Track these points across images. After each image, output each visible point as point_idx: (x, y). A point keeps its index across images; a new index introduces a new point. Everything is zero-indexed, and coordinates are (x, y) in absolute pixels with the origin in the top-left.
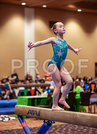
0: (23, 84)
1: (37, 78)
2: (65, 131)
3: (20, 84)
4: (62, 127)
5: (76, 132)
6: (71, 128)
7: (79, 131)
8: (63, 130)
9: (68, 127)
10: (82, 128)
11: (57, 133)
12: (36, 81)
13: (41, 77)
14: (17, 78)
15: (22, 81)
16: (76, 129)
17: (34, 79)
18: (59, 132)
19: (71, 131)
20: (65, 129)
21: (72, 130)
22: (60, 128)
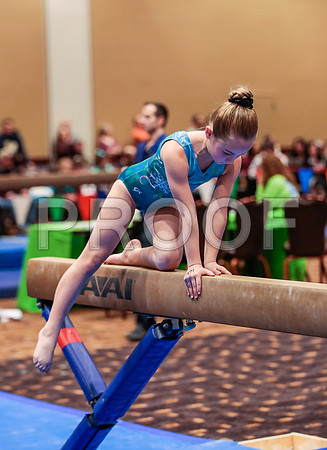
0: (44, 174)
1: (102, 146)
2: (229, 359)
3: (31, 172)
4: (216, 345)
5: (273, 365)
6: (251, 348)
7: (285, 358)
8: (220, 357)
9: (239, 345)
10: (296, 348)
11: (197, 369)
12: (98, 162)
13: (117, 143)
14: (20, 150)
15: (41, 163)
16: (272, 352)
17: (89, 152)
18: (202, 365)
19: (251, 361)
20: (225, 353)
21: (254, 355)
22: (205, 350)
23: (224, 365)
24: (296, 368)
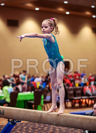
2: (26, 129)
4: (23, 125)
5: (37, 130)
6: (31, 126)
7: (40, 129)
9: (28, 126)
10: (42, 126)
11: (18, 131)
16: (36, 127)
18: (19, 130)
19: (31, 130)
20: (25, 127)
21: (32, 128)
22: (20, 127)
23: (25, 130)
24: (42, 131)
